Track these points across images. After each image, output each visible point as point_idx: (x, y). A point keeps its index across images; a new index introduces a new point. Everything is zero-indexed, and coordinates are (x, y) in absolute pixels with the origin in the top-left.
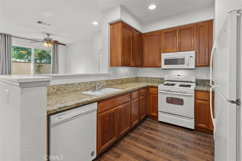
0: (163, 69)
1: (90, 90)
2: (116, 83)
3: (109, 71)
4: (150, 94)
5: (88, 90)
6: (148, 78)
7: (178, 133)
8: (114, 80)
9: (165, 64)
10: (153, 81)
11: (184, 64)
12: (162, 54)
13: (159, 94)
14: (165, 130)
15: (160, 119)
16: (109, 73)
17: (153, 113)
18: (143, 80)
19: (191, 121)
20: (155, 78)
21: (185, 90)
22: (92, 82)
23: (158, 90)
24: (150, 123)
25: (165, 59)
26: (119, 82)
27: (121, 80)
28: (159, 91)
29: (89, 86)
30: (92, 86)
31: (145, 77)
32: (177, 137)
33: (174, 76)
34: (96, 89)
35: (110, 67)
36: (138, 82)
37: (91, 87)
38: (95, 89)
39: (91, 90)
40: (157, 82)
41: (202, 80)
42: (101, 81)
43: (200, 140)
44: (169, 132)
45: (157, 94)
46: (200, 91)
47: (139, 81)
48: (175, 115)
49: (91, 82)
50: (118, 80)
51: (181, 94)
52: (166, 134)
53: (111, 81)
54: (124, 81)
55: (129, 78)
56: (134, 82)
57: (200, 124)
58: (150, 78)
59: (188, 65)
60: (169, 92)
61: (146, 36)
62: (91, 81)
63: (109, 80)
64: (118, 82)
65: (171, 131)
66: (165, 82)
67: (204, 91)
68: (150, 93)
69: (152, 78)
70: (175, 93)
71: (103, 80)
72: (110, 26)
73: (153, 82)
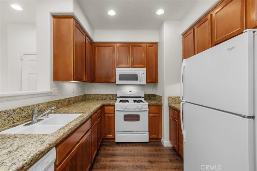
0: (117, 85)
1: (20, 122)
2: (62, 105)
3: (51, 87)
4: (105, 114)
5: (16, 124)
6: (98, 95)
7: (137, 150)
8: (59, 101)
9: (120, 79)
10: (104, 98)
11: (137, 80)
12: (117, 69)
13: (116, 112)
14: (125, 151)
15: (117, 140)
16: (52, 91)
17: (109, 135)
18: (92, 98)
19: (146, 134)
20: (106, 95)
21: (141, 105)
22: (23, 107)
23: (114, 108)
24: (107, 148)
25: (119, 75)
26: (66, 103)
27: (67, 99)
28: (116, 109)
29: (17, 117)
30: (24, 115)
31: (95, 94)
32: (139, 155)
33: (126, 92)
34: (34, 119)
35: (53, 81)
36: (85, 100)
37: (21, 118)
38: (32, 120)
39: (22, 123)
40: (109, 99)
41: (148, 95)
42: (40, 105)
43: (156, 150)
44: (130, 152)
45: (114, 113)
46: (152, 105)
47: (87, 99)
48: (132, 132)
49: (20, 108)
50: (64, 100)
51: (137, 110)
52: (129, 155)
53: (55, 103)
54: (71, 101)
55: (77, 96)
56: (82, 101)
57: (152, 136)
58: (101, 95)
59: (140, 81)
60: (126, 110)
61: (98, 46)
62: (21, 106)
63: (52, 102)
64: (64, 103)
65: (131, 150)
66: (117, 98)
67: (156, 105)
68: (105, 112)
69: (103, 95)
70: (132, 110)
71: (44, 102)
72: (52, 18)
73: (104, 100)
